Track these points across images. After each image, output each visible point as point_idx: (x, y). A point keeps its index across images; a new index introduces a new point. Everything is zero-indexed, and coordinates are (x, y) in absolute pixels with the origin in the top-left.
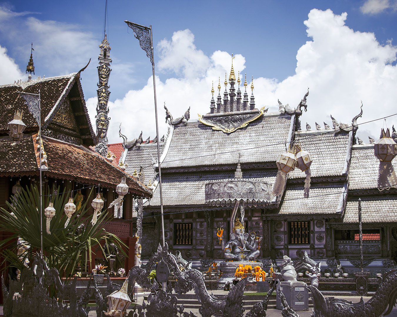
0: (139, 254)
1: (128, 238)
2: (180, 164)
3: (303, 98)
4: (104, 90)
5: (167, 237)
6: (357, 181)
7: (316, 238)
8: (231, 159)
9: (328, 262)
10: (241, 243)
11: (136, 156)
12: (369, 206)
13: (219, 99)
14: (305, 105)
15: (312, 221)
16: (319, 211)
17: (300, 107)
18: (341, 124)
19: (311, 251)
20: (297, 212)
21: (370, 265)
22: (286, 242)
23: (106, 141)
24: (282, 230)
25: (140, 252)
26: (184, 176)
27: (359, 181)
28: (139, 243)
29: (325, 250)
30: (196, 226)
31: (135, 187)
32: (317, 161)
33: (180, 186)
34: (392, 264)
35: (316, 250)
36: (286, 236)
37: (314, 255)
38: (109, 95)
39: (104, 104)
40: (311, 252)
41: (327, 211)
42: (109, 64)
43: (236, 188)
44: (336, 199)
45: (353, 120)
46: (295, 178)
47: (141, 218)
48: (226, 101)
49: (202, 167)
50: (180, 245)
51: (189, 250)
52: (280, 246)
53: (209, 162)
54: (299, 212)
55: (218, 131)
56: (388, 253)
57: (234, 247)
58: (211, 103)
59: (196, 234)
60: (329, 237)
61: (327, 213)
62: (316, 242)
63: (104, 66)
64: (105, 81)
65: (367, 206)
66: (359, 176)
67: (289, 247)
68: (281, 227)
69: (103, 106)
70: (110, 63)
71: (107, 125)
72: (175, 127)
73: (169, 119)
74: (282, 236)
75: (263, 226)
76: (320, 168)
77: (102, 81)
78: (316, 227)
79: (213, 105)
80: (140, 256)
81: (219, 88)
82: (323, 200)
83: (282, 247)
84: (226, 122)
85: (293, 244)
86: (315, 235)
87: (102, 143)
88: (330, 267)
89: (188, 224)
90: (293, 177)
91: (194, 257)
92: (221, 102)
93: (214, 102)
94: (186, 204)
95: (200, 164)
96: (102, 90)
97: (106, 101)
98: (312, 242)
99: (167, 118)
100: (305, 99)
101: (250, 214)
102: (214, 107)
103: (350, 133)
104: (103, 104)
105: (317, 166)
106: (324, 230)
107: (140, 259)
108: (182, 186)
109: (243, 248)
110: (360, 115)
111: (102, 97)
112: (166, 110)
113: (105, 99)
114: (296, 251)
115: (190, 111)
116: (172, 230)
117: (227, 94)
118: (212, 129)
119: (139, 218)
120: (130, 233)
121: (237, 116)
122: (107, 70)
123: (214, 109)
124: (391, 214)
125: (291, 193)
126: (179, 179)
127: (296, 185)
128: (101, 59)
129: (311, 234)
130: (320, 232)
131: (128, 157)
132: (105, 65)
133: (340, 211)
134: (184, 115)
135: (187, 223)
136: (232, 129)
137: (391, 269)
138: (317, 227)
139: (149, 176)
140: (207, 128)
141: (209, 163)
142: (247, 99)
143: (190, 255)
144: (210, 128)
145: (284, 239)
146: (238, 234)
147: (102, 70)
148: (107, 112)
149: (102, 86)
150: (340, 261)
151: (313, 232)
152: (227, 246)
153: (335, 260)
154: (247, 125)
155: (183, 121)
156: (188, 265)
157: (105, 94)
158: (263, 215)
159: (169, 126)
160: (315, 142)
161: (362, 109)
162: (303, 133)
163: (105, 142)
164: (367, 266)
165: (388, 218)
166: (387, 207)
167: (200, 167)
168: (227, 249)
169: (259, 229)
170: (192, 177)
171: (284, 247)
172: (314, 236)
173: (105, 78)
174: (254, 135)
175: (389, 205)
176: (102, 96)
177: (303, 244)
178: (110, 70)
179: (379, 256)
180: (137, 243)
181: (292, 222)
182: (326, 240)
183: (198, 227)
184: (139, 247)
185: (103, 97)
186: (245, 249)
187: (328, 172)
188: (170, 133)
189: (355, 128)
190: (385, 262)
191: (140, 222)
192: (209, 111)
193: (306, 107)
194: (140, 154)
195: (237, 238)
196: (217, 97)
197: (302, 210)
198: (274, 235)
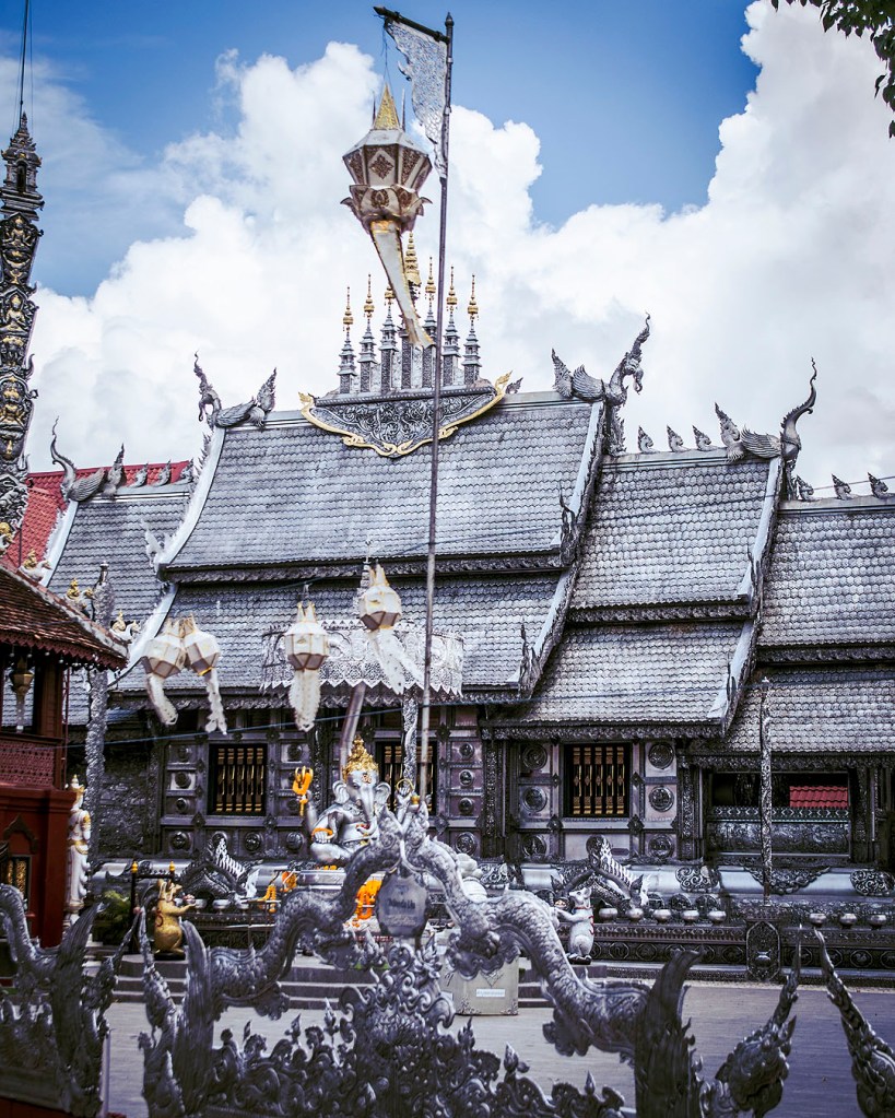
0: (84, 841)
1: (47, 793)
2: (235, 554)
3: (629, 349)
4: (16, 301)
5: (187, 787)
6: (787, 618)
7: (647, 799)
8: (396, 542)
9: (682, 873)
10: (364, 813)
11: (103, 528)
12: (818, 699)
13: (368, 345)
14: (637, 370)
15: (638, 746)
16: (656, 714)
17: (621, 378)
18: (747, 434)
19: (631, 838)
20: (587, 715)
21: (812, 886)
22: (556, 811)
23: (20, 468)
24: (545, 770)
25: (88, 835)
26: (249, 595)
27: (794, 618)
28: (83, 807)
29: (674, 836)
30: (279, 753)
31: (70, 636)
32: (666, 552)
33: (232, 626)
34: (881, 883)
35: (648, 835)
36: (556, 790)
37: (640, 853)
38: (32, 317)
39: (18, 346)
40: (631, 842)
41: (679, 715)
42: (35, 213)
43: (346, 649)
44: (711, 677)
45: (786, 421)
46: (591, 606)
47: (102, 728)
48: (388, 354)
49: (304, 566)
50: (229, 813)
51: (255, 830)
52: (537, 821)
53: (327, 550)
54: (595, 715)
55: (362, 449)
56: (871, 851)
57: (343, 825)
58: (340, 360)
59: (278, 781)
60: (687, 798)
61: (679, 721)
62: (649, 810)
63: (19, 221)
64: (20, 270)
65: (810, 700)
66: (796, 601)
67: (566, 825)
68: (542, 764)
69: (13, 352)
70: (37, 211)
71: (24, 416)
72: (226, 433)
73: (209, 408)
74: (544, 792)
75: (483, 758)
76: (672, 575)
77: (12, 268)
78: (648, 764)
79: (349, 364)
80: (85, 848)
81: (369, 311)
82: (674, 679)
83: (544, 825)
84: (386, 420)
85: (577, 816)
86: (647, 787)
87: (8, 475)
88: (687, 892)
89: (255, 746)
90: (587, 603)
91: (268, 853)
92: (373, 355)
93: (352, 357)
94: (246, 684)
95: (297, 558)
96: (11, 299)
97: (22, 336)
98: (635, 810)
99: (202, 406)
100: (636, 353)
101: (443, 721)
102: (350, 371)
103: (772, 463)
104: (13, 348)
105: (664, 568)
106: (675, 775)
107: (84, 858)
108: (239, 626)
109: (368, 828)
110: (807, 407)
111: (9, 323)
112: (199, 380)
113: (19, 329)
114: (586, 838)
115: (276, 383)
116: (204, 766)
117: (393, 332)
118: (342, 442)
119: (95, 729)
120: (54, 775)
121: (423, 404)
122: (26, 233)
123: (351, 377)
124: (880, 726)
125: (576, 655)
126: (232, 604)
127: (595, 630)
128: (6, 198)
129: (634, 788)
130: (662, 782)
131: (79, 529)
132: (23, 218)
133: (720, 714)
134: (255, 398)
135: (250, 746)
136: (405, 445)
137: (876, 900)
138: (653, 763)
139: (140, 594)
140: (327, 438)
141: (325, 555)
142: (456, 348)
143: (259, 847)
144: (338, 439)
145: (551, 802)
146: (357, 787)
147: (10, 232)
148: (25, 373)
149: (10, 285)
150: (723, 873)
151: (640, 780)
152: (324, 823)
153: (705, 870)
154: (451, 431)
155: (252, 415)
156: (244, 879)
157: (19, 314)
158: (483, 723)
159: (208, 432)
160: (662, 492)
161: (815, 388)
162: (626, 460)
163: (19, 470)
164: (805, 889)
165: (869, 739)
166: (874, 705)
167: (298, 566)
168: (320, 830)
169: (471, 769)
170: (274, 597)
171: (551, 824)
172: (643, 791)
173: (22, 260)
174: (472, 464)
175: (880, 698)
176: (11, 319)
177: (609, 816)
178: (37, 234)
179: (843, 859)
180: (76, 807)
181: (576, 746)
182: (679, 806)
183: (285, 759)
184: (84, 821)
185: (12, 324)
186: (374, 830)
187: (696, 588)
188: (212, 454)
189: (790, 448)
190: (860, 878)
191: (95, 740)
192: (336, 384)
193: (638, 376)
194: (116, 520)
195: (352, 799)
196: (362, 340)
197: (604, 710)
198: (520, 788)
